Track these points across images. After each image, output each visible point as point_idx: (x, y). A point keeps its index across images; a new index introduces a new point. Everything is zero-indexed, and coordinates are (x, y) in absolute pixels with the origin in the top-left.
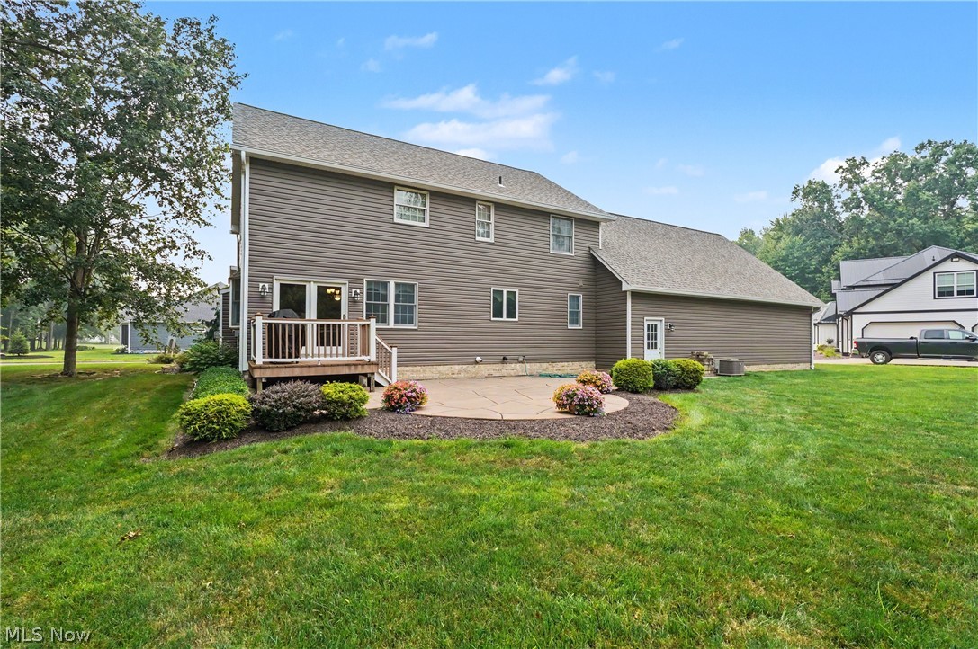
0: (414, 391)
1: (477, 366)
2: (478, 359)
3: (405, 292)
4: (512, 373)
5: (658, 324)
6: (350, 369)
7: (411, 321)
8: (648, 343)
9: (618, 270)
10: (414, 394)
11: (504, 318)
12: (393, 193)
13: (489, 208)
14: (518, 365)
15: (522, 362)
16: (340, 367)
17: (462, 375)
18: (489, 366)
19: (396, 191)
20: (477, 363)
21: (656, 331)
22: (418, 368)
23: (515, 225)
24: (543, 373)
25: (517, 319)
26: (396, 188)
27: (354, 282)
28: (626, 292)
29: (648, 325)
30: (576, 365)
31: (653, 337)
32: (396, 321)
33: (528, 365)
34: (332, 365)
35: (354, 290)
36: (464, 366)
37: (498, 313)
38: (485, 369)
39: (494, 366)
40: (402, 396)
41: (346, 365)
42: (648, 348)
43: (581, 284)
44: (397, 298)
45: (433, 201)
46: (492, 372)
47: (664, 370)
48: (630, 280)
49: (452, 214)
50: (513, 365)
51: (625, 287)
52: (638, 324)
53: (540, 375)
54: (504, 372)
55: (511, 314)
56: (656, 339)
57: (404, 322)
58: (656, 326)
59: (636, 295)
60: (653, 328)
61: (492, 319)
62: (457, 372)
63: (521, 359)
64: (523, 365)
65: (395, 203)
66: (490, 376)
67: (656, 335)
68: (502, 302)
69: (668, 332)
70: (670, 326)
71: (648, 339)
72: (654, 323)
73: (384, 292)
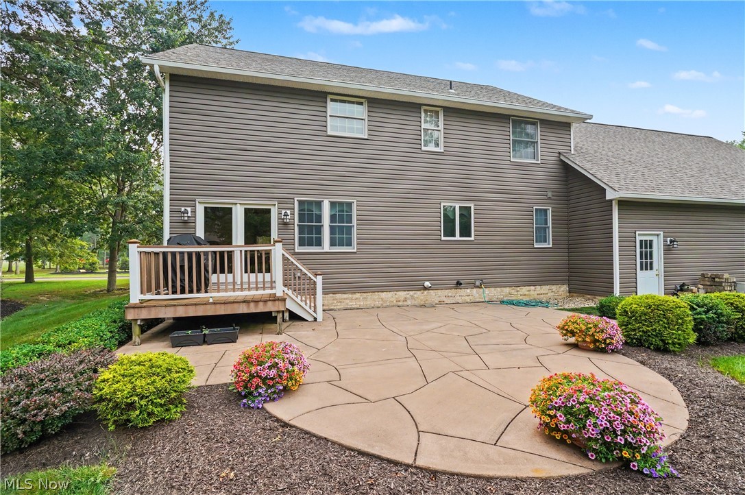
0: (275, 366)
1: (426, 292)
2: (427, 284)
3: (342, 213)
4: (468, 299)
5: (655, 239)
6: (249, 307)
7: (349, 244)
8: (642, 263)
9: (599, 175)
10: (273, 373)
11: (458, 237)
12: (326, 102)
13: (437, 113)
14: (475, 290)
15: (479, 287)
16: (236, 305)
17: (409, 302)
18: (440, 293)
19: (329, 100)
20: (425, 289)
21: (651, 247)
22: (358, 295)
23: (467, 131)
24: (505, 299)
25: (472, 238)
26: (329, 97)
27: (284, 203)
28: (611, 201)
29: (641, 241)
30: (545, 289)
31: (647, 255)
32: (333, 244)
33: (487, 291)
34: (224, 303)
35: (283, 212)
36: (411, 293)
37: (450, 232)
38: (435, 296)
39: (447, 292)
40: (252, 376)
41: (244, 302)
42: (642, 269)
43: (550, 194)
44: (333, 218)
45: (371, 109)
46: (445, 299)
47: (711, 315)
48: (616, 186)
49: (394, 123)
50: (468, 291)
51: (610, 195)
52: (627, 239)
53: (502, 302)
54: (458, 299)
55: (466, 231)
56: (651, 258)
57: (341, 244)
58: (651, 241)
59: (624, 204)
60: (648, 245)
61: (443, 238)
62: (402, 299)
63: (478, 283)
64: (481, 290)
65: (329, 114)
66: (441, 303)
67: (651, 252)
68: (454, 220)
69: (668, 249)
70: (671, 241)
71: (641, 258)
72: (648, 238)
73: (318, 213)
